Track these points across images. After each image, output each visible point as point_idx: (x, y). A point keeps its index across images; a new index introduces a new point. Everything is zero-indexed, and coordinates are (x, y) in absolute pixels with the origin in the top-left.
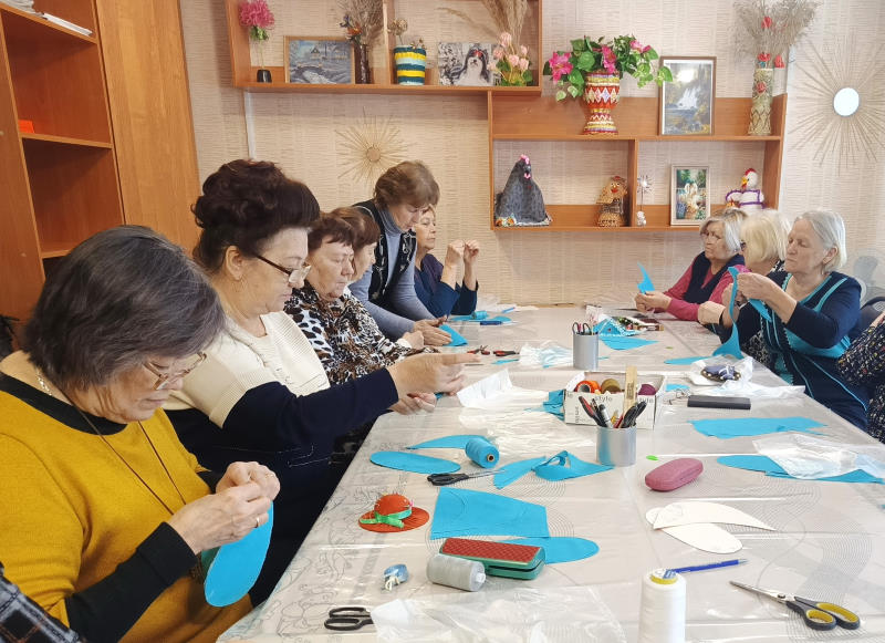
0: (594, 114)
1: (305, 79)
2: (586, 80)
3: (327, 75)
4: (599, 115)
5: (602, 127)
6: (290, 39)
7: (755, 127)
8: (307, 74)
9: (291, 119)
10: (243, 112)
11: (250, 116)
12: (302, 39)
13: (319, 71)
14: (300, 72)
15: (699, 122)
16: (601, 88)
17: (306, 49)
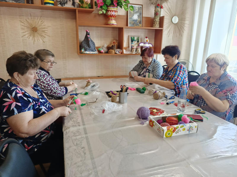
0: (110, 19)
2: (108, 8)
4: (112, 19)
5: (113, 23)
7: (155, 25)
15: (138, 23)
16: (113, 11)
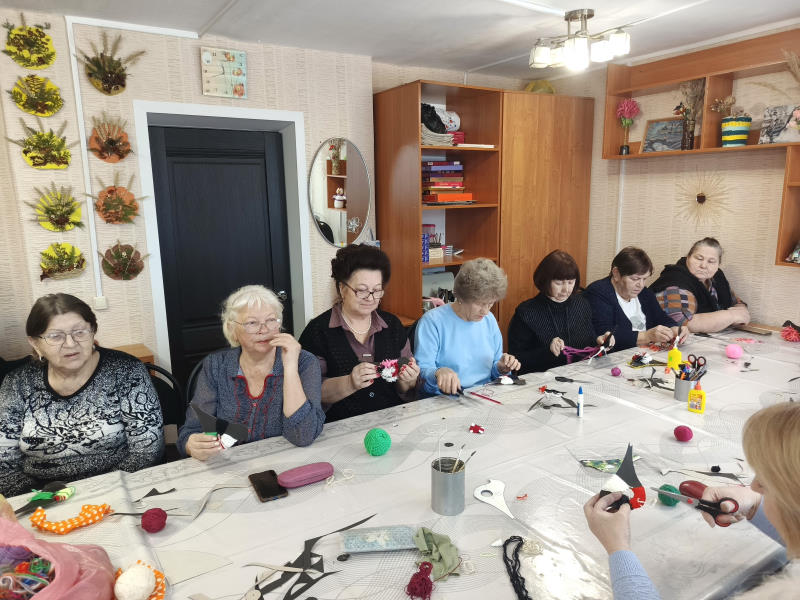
1: (654, 150)
3: (669, 144)
6: (651, 123)
8: (655, 145)
9: (648, 176)
10: (619, 173)
11: (622, 176)
12: (658, 122)
13: (664, 142)
14: (651, 144)
17: (660, 127)
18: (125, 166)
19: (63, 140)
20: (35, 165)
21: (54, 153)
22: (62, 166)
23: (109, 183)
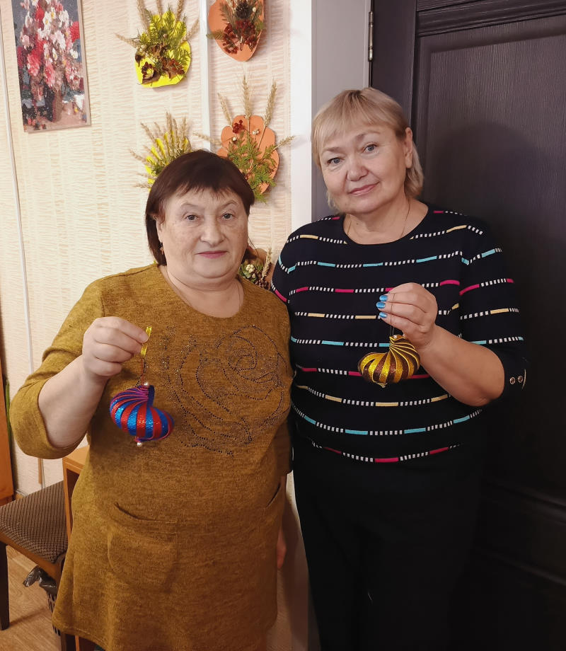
18: (265, 68)
19: (184, 26)
20: (145, 81)
21: (171, 54)
22: (178, 78)
23: (239, 111)
